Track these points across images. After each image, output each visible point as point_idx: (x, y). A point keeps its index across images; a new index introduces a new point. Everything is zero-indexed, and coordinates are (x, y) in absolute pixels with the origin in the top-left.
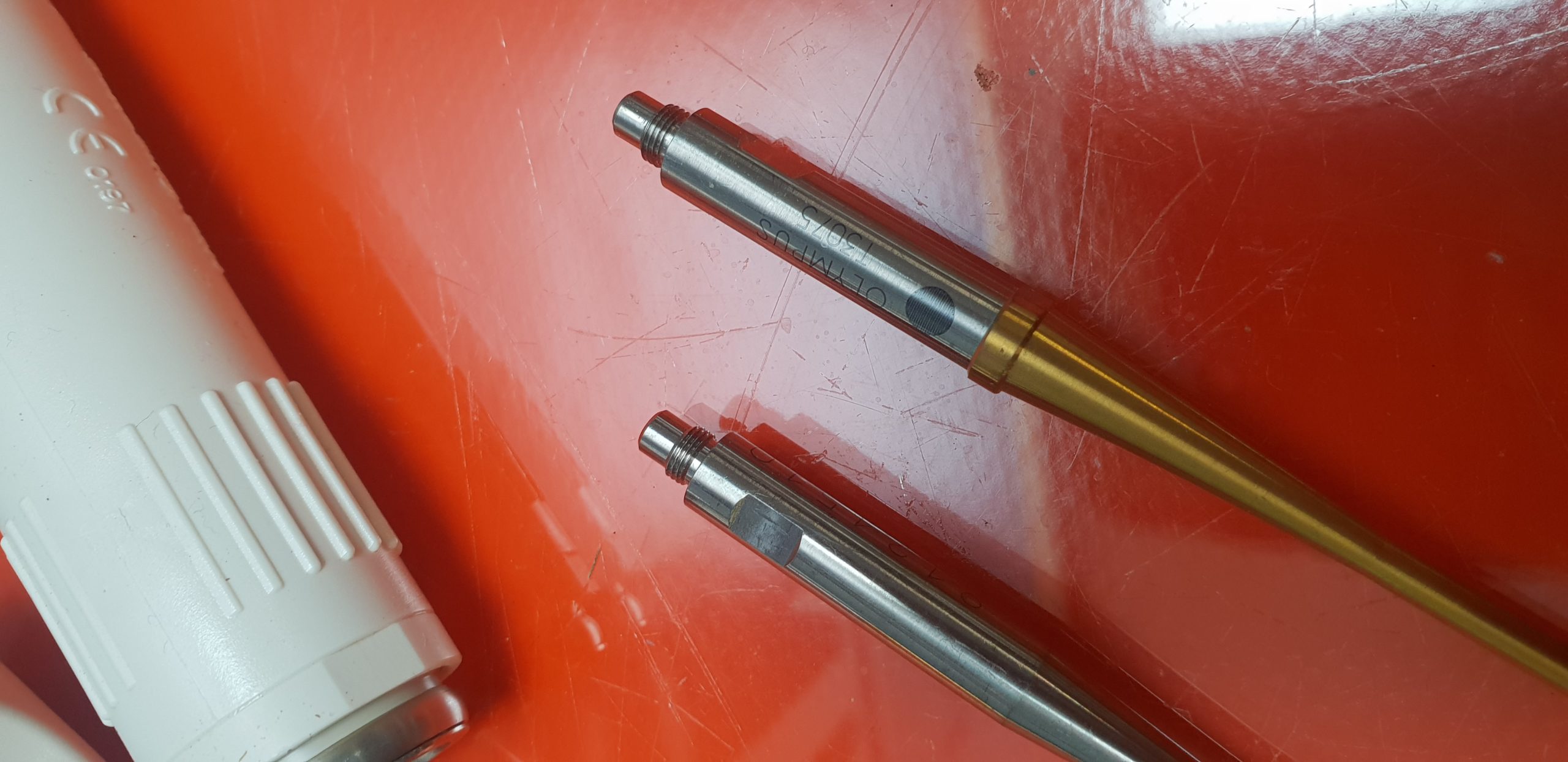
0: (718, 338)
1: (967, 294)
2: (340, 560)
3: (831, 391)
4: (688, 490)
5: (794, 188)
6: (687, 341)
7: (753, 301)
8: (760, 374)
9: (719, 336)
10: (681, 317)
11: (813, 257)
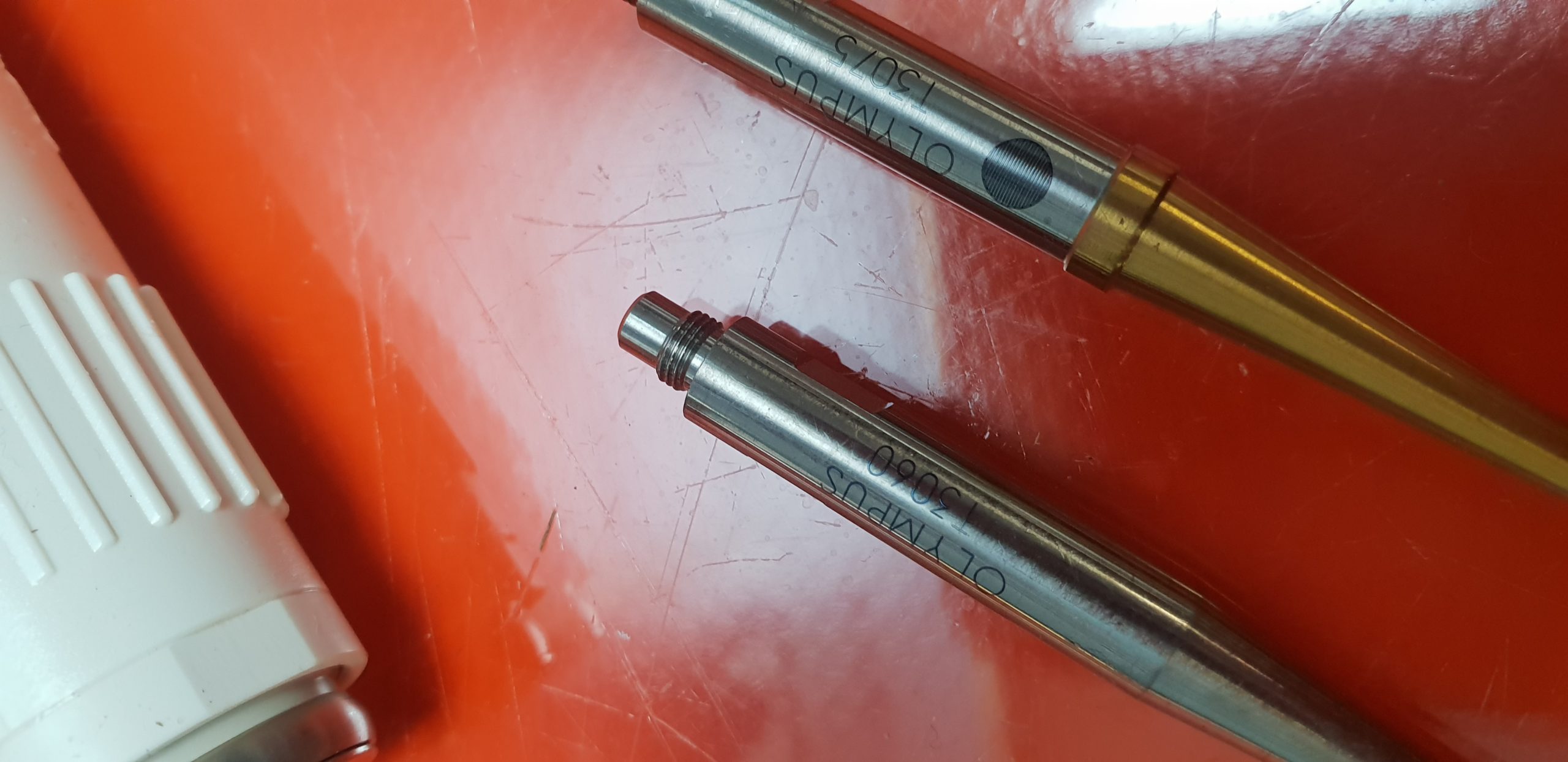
0: (718, 222)
1: (1069, 154)
2: (201, 511)
3: (873, 287)
4: (689, 395)
5: (819, 16)
6: (675, 226)
7: (766, 169)
8: (774, 269)
9: (719, 219)
10: (666, 195)
11: (848, 111)
